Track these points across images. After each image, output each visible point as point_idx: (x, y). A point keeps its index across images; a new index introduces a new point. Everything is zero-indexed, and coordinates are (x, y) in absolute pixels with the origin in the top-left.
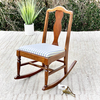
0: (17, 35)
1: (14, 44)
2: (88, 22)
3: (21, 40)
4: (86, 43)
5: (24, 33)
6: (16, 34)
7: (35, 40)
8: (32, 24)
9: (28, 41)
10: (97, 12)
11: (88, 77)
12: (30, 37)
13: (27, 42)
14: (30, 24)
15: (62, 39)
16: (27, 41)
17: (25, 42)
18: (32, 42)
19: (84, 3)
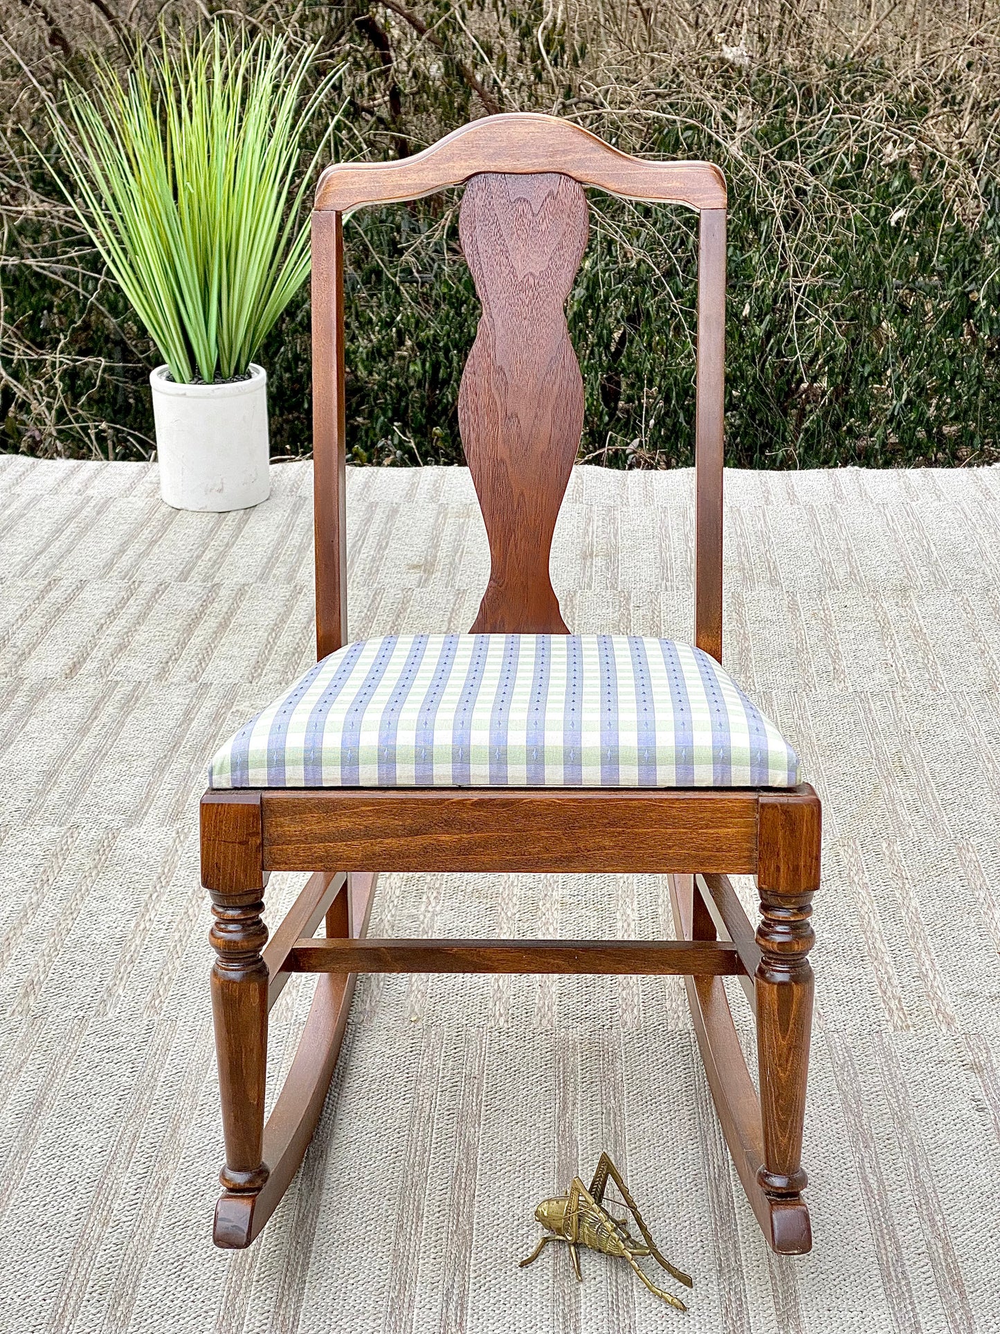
0: (66, 500)
1: (24, 616)
2: (847, 375)
3: (109, 565)
4: (889, 606)
5: (151, 476)
6: (54, 491)
7: (280, 570)
8: (240, 373)
9: (195, 584)
10: (952, 263)
11: (976, 1068)
12: (224, 533)
13: (188, 586)
14: (218, 376)
15: (599, 562)
16: (184, 577)
17: (161, 588)
18: (241, 591)
19: (813, 171)
